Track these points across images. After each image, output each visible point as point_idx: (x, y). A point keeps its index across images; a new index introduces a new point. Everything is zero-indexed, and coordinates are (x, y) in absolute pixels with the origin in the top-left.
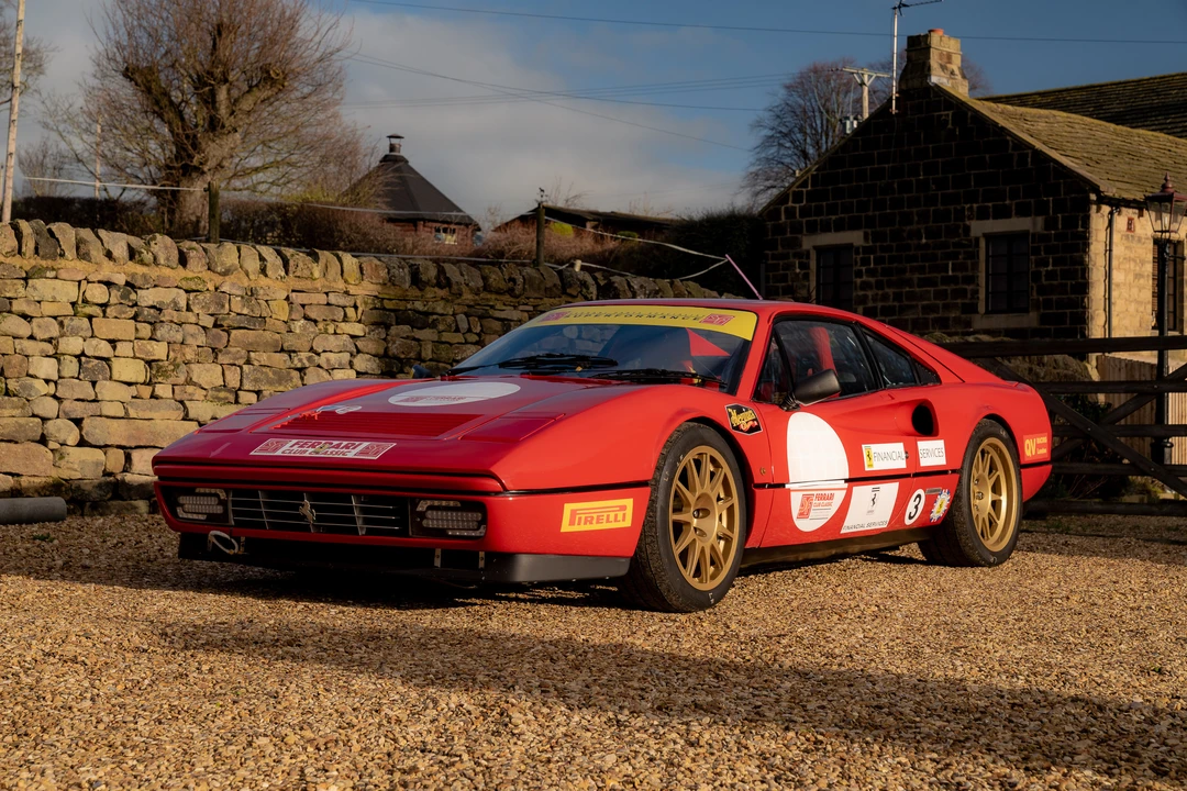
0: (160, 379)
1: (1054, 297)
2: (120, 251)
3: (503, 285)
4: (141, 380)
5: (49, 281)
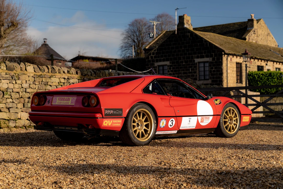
1: (215, 76)
2: (66, 72)
5: (54, 78)
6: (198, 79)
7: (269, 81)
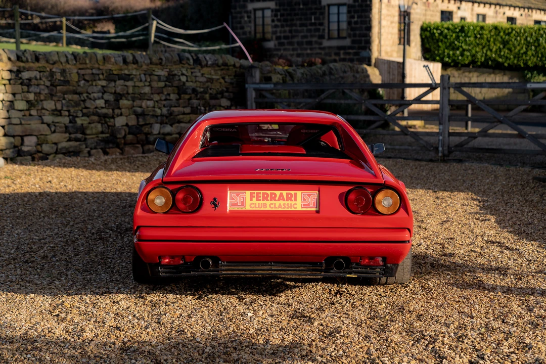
0: (32, 108)
1: (357, 32)
2: (14, 57)
3: (158, 62)
4: (25, 108)
6: (326, 37)
7: (459, 42)
